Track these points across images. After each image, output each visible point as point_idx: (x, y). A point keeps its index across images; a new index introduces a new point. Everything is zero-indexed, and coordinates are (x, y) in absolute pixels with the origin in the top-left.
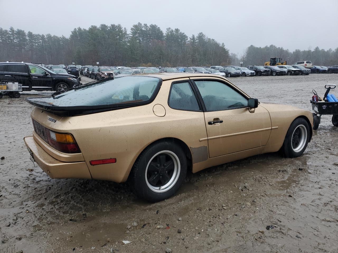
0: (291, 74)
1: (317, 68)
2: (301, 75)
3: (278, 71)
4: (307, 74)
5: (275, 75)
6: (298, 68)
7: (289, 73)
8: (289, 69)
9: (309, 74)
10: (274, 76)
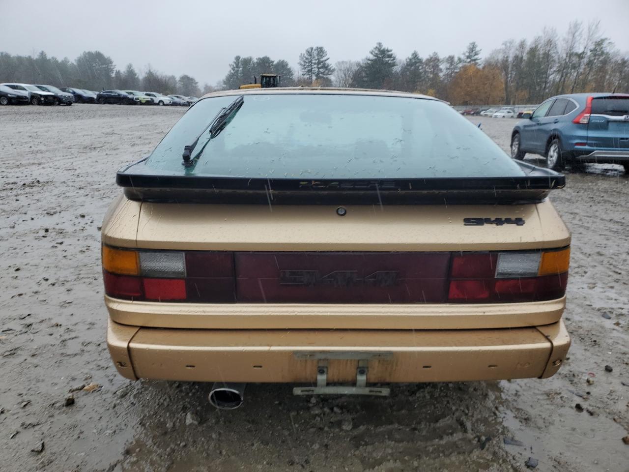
0: (40, 103)
1: (77, 92)
2: (59, 105)
3: (10, 94)
4: (69, 104)
5: (6, 105)
6: (49, 91)
7: (35, 101)
8: (31, 93)
9: (72, 103)
10: (3, 107)
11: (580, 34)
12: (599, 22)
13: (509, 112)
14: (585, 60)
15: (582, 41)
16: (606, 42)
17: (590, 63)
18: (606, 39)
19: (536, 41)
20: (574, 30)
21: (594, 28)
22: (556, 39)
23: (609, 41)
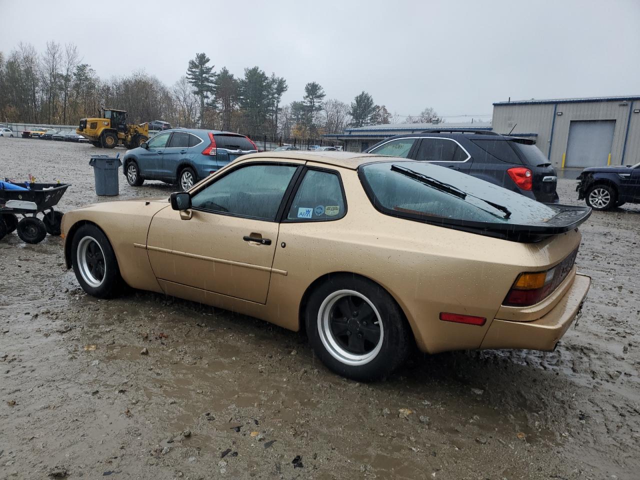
11: (60, 56)
12: (76, 47)
13: (6, 131)
14: (72, 83)
15: (62, 62)
16: (88, 68)
17: (77, 86)
18: (87, 65)
19: (14, 56)
20: (53, 51)
21: (72, 52)
22: (36, 57)
23: (90, 68)
